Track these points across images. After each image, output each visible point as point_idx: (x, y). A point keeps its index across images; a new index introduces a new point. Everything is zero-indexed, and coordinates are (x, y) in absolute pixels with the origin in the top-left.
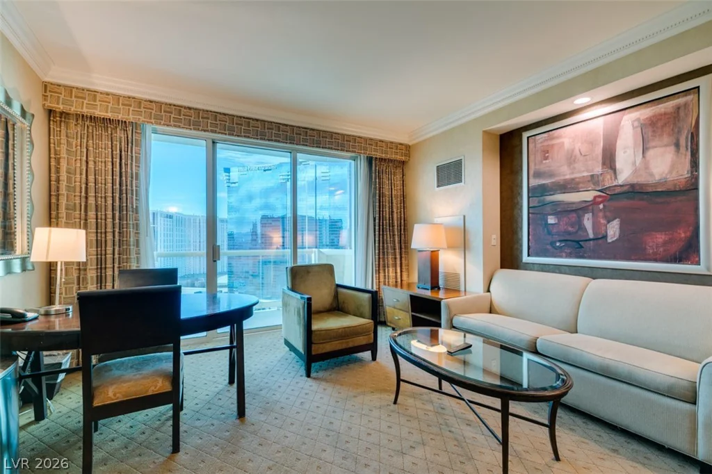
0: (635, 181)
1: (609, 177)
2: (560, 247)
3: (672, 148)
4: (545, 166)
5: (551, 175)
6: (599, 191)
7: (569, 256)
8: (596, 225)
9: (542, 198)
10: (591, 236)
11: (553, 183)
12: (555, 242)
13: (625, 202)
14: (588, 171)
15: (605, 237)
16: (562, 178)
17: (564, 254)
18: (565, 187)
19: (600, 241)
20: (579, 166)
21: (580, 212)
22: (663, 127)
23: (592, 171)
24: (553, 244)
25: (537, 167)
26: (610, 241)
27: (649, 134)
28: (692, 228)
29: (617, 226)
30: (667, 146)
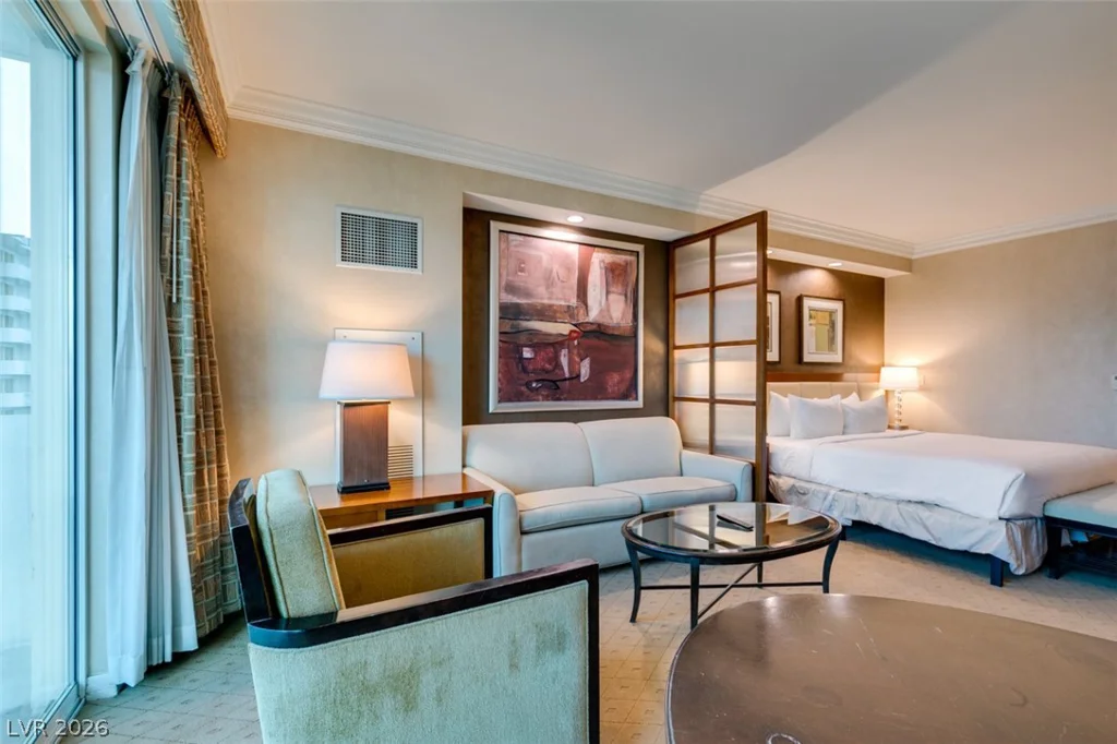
0: (601, 321)
1: (582, 311)
2: (537, 389)
3: (623, 298)
4: (521, 280)
5: (528, 294)
6: (575, 325)
7: (546, 398)
8: (571, 362)
9: (515, 322)
10: (567, 375)
11: (528, 304)
12: (531, 382)
13: (594, 342)
14: (565, 300)
15: (578, 376)
16: (540, 301)
17: (540, 398)
18: (545, 313)
19: (574, 381)
20: (556, 290)
21: (557, 346)
22: (619, 275)
23: (569, 301)
24: (528, 385)
25: (510, 278)
26: (582, 380)
27: (610, 279)
28: (633, 370)
29: (588, 366)
30: (620, 294)
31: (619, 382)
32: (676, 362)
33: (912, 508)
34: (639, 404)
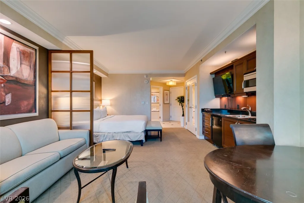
0: (18, 76)
1: (6, 70)
3: (29, 67)
6: (2, 76)
13: (14, 86)
15: (4, 102)
19: (3, 104)
22: (27, 57)
26: (6, 104)
27: (22, 57)
28: (34, 100)
29: (10, 97)
30: (27, 65)
31: (27, 105)
32: (52, 97)
33: (126, 134)
34: (37, 114)
